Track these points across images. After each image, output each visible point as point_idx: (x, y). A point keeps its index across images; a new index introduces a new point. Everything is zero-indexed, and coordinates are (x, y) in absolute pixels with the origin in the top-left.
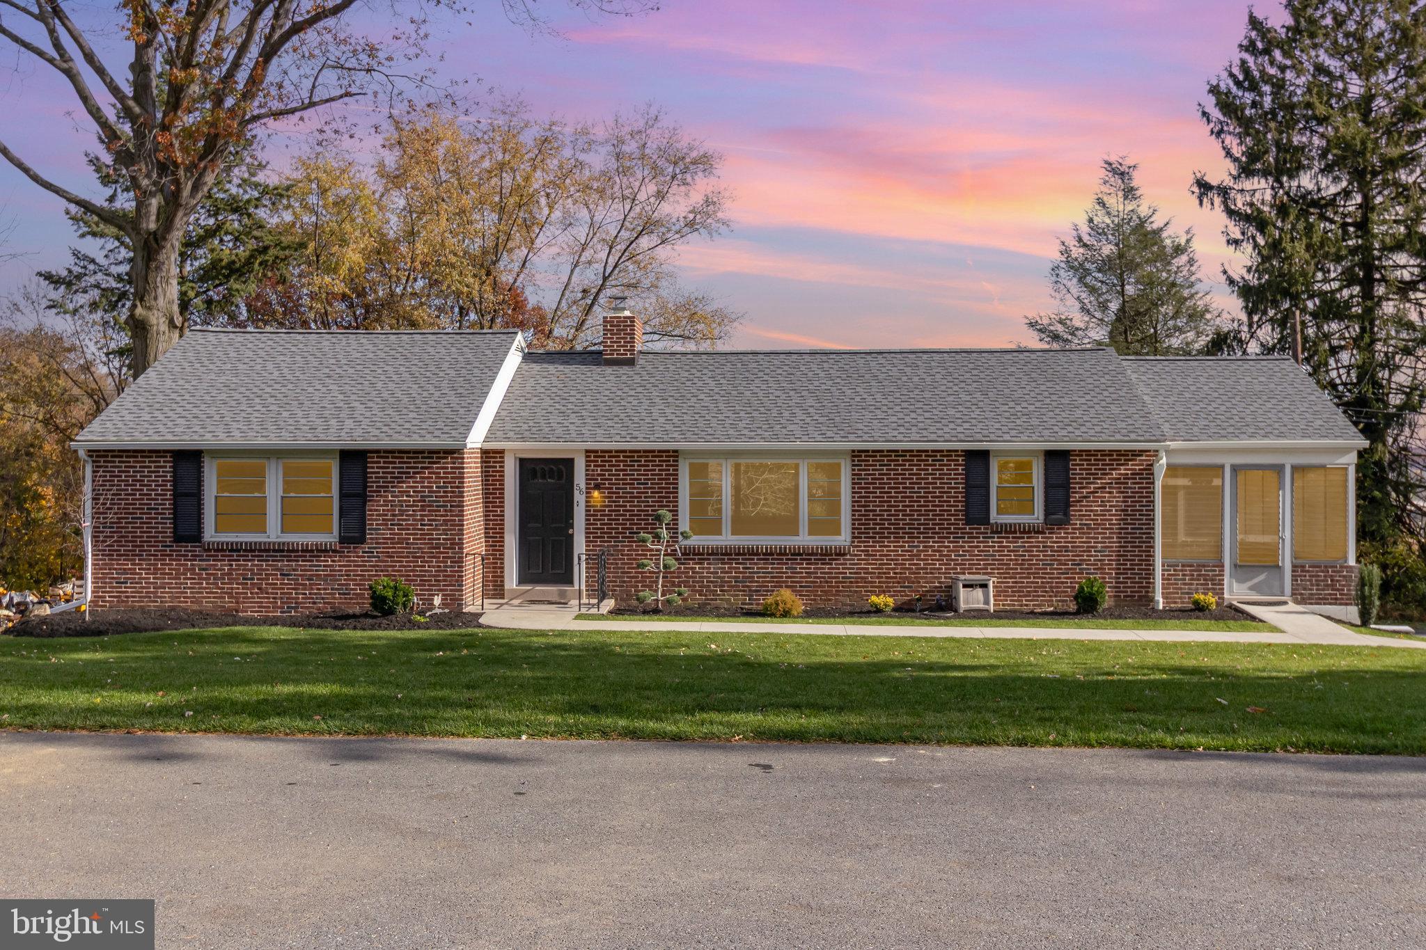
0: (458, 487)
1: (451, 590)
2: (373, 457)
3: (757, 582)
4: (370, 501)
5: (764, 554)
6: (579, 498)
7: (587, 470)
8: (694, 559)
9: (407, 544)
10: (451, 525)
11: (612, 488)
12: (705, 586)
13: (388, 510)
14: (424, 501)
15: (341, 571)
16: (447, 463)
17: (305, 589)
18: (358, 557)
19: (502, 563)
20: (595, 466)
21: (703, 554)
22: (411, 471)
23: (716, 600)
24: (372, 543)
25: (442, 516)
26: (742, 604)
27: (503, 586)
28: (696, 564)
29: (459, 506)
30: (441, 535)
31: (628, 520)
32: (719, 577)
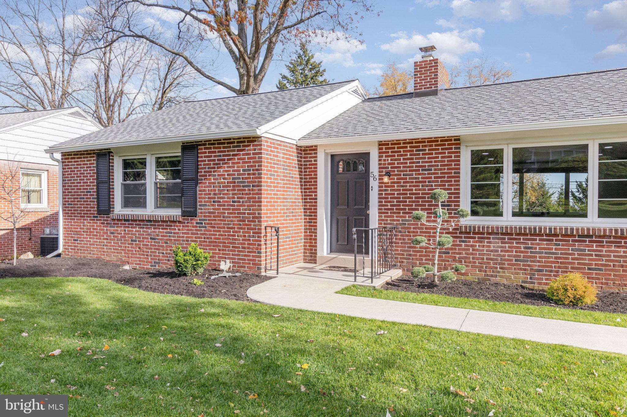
0: (257, 170)
1: (253, 256)
2: (202, 149)
3: (539, 262)
4: (200, 183)
5: (547, 235)
6: (374, 184)
7: (380, 160)
8: (474, 238)
9: (224, 217)
10: (253, 202)
11: (400, 175)
12: (485, 263)
13: (211, 190)
14: (235, 182)
15: (183, 237)
16: (249, 150)
17: (163, 250)
18: (193, 227)
19: (316, 236)
20: (386, 156)
21: (483, 233)
22: (226, 158)
23: (496, 276)
24: (201, 216)
25: (246, 194)
26: (523, 282)
27: (316, 254)
28: (476, 242)
29: (258, 186)
30: (246, 210)
31: (413, 202)
32: (499, 256)
